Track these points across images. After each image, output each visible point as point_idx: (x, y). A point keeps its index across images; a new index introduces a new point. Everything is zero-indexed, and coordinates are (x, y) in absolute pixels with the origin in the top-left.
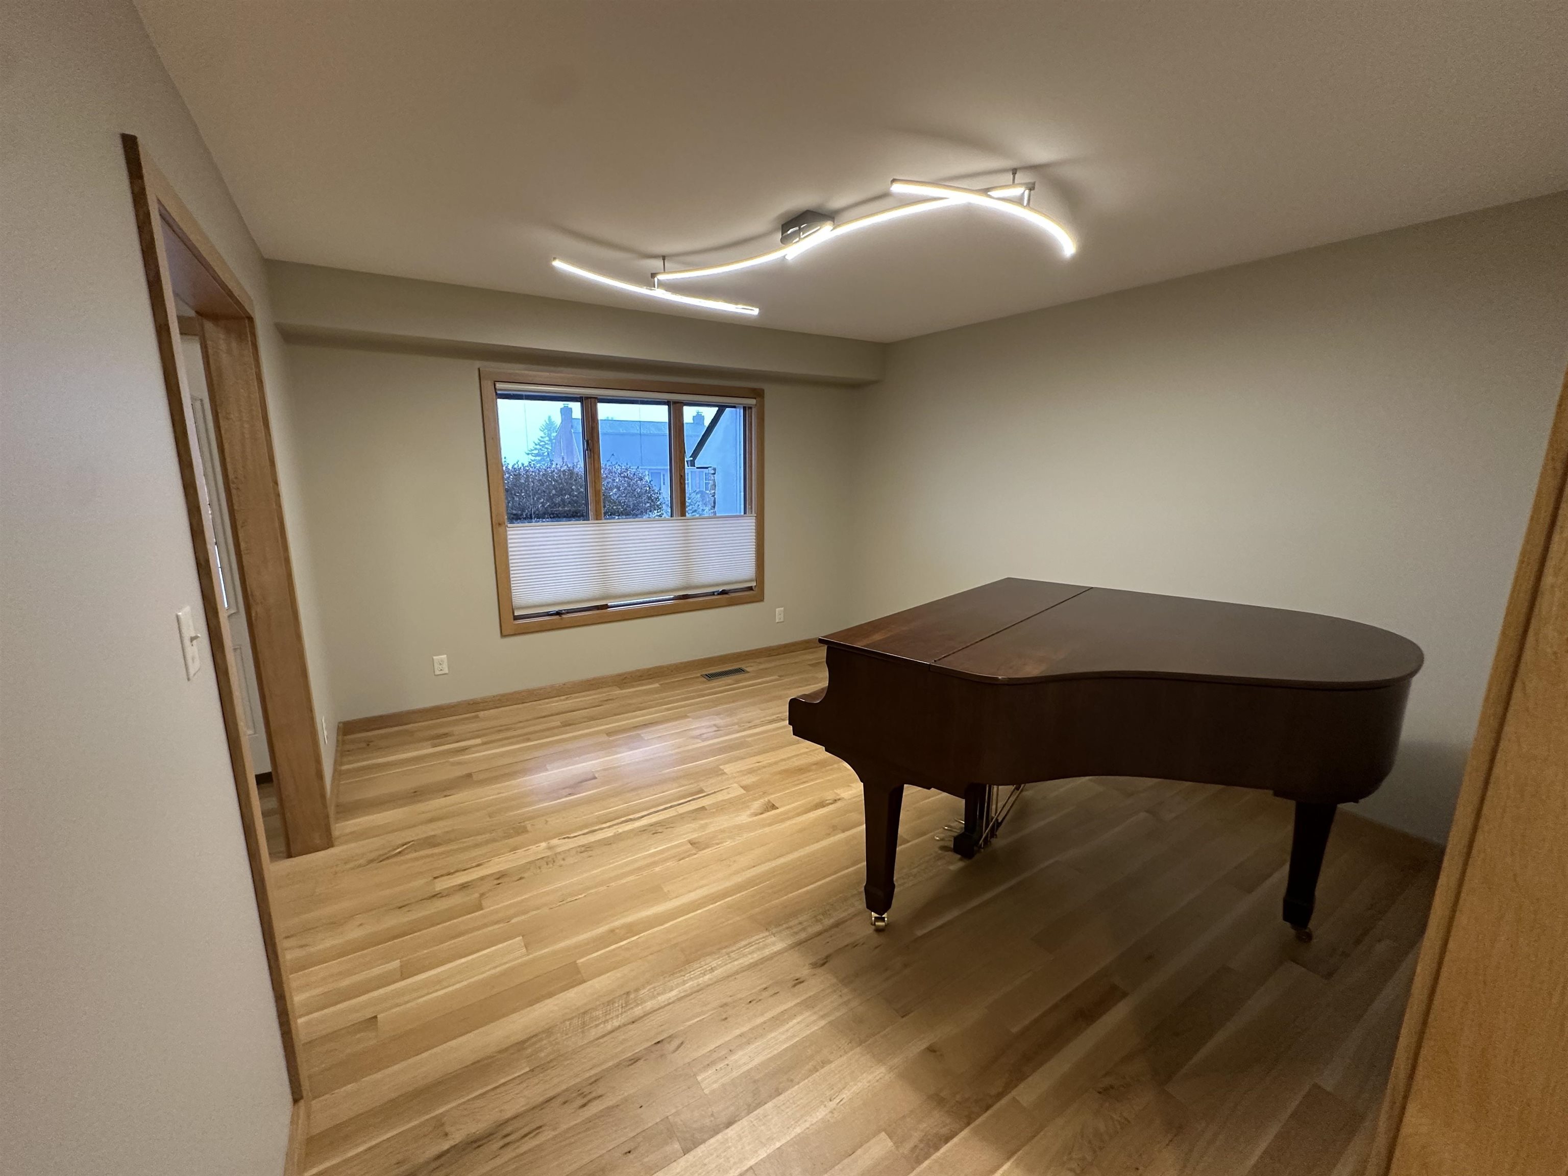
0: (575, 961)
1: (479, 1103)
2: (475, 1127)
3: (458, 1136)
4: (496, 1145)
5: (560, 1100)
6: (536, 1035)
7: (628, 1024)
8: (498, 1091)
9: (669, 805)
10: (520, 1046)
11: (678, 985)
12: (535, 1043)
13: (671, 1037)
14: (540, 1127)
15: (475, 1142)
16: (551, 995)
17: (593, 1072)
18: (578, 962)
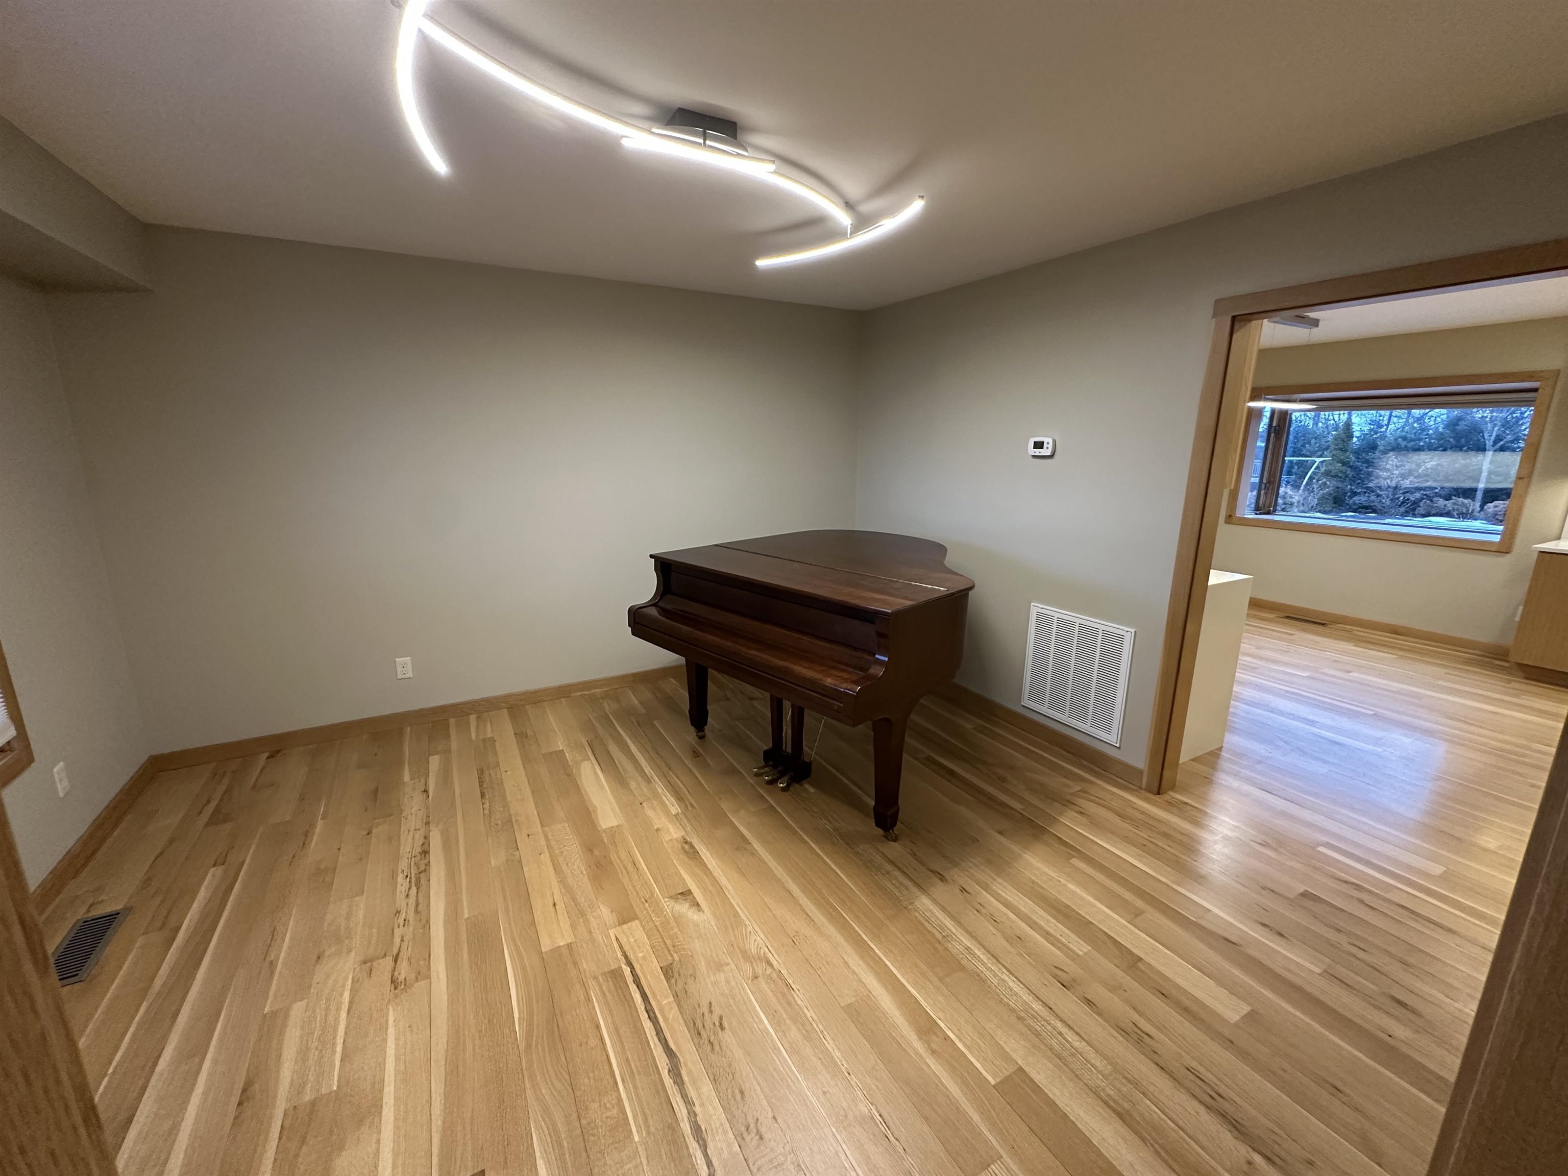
0: (994, 1087)
1: (1202, 1139)
2: (1227, 1138)
3: (1242, 1151)
4: (1227, 1106)
5: (1155, 1057)
6: (1106, 1103)
7: (1054, 1012)
8: (1181, 1123)
9: (648, 1025)
10: (1123, 1117)
11: (996, 975)
12: (1115, 1101)
13: (1055, 977)
14: (1188, 1069)
15: (1235, 1127)
16: (1052, 1104)
17: (1116, 1034)
18: (993, 1082)
